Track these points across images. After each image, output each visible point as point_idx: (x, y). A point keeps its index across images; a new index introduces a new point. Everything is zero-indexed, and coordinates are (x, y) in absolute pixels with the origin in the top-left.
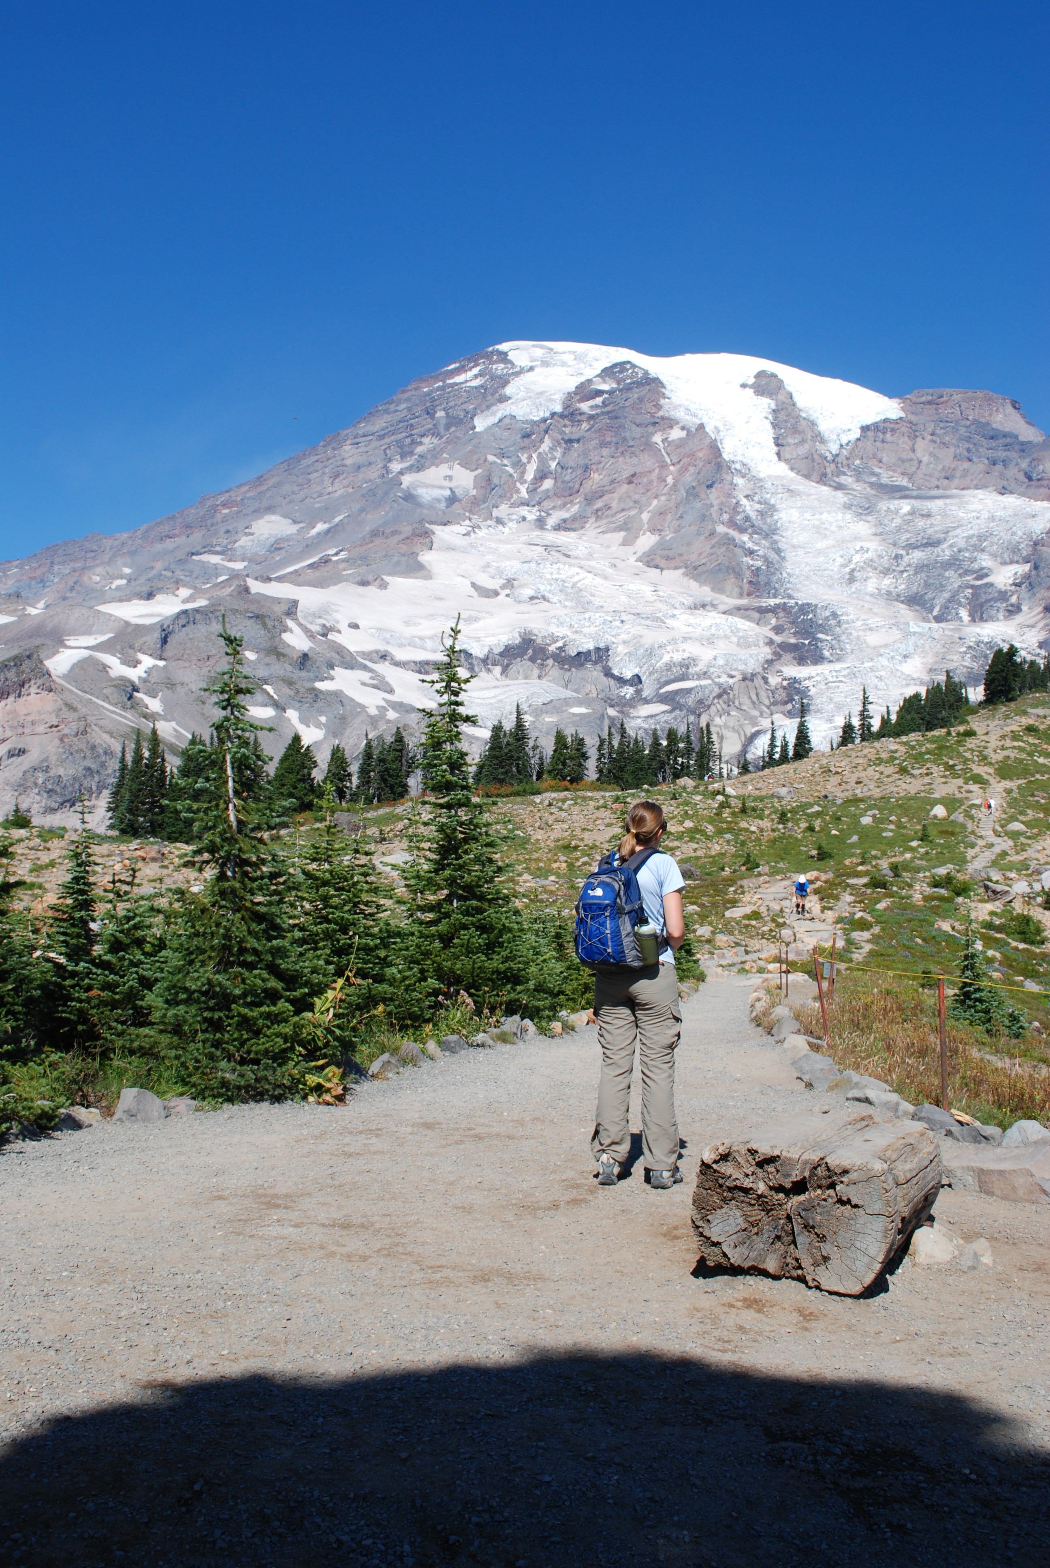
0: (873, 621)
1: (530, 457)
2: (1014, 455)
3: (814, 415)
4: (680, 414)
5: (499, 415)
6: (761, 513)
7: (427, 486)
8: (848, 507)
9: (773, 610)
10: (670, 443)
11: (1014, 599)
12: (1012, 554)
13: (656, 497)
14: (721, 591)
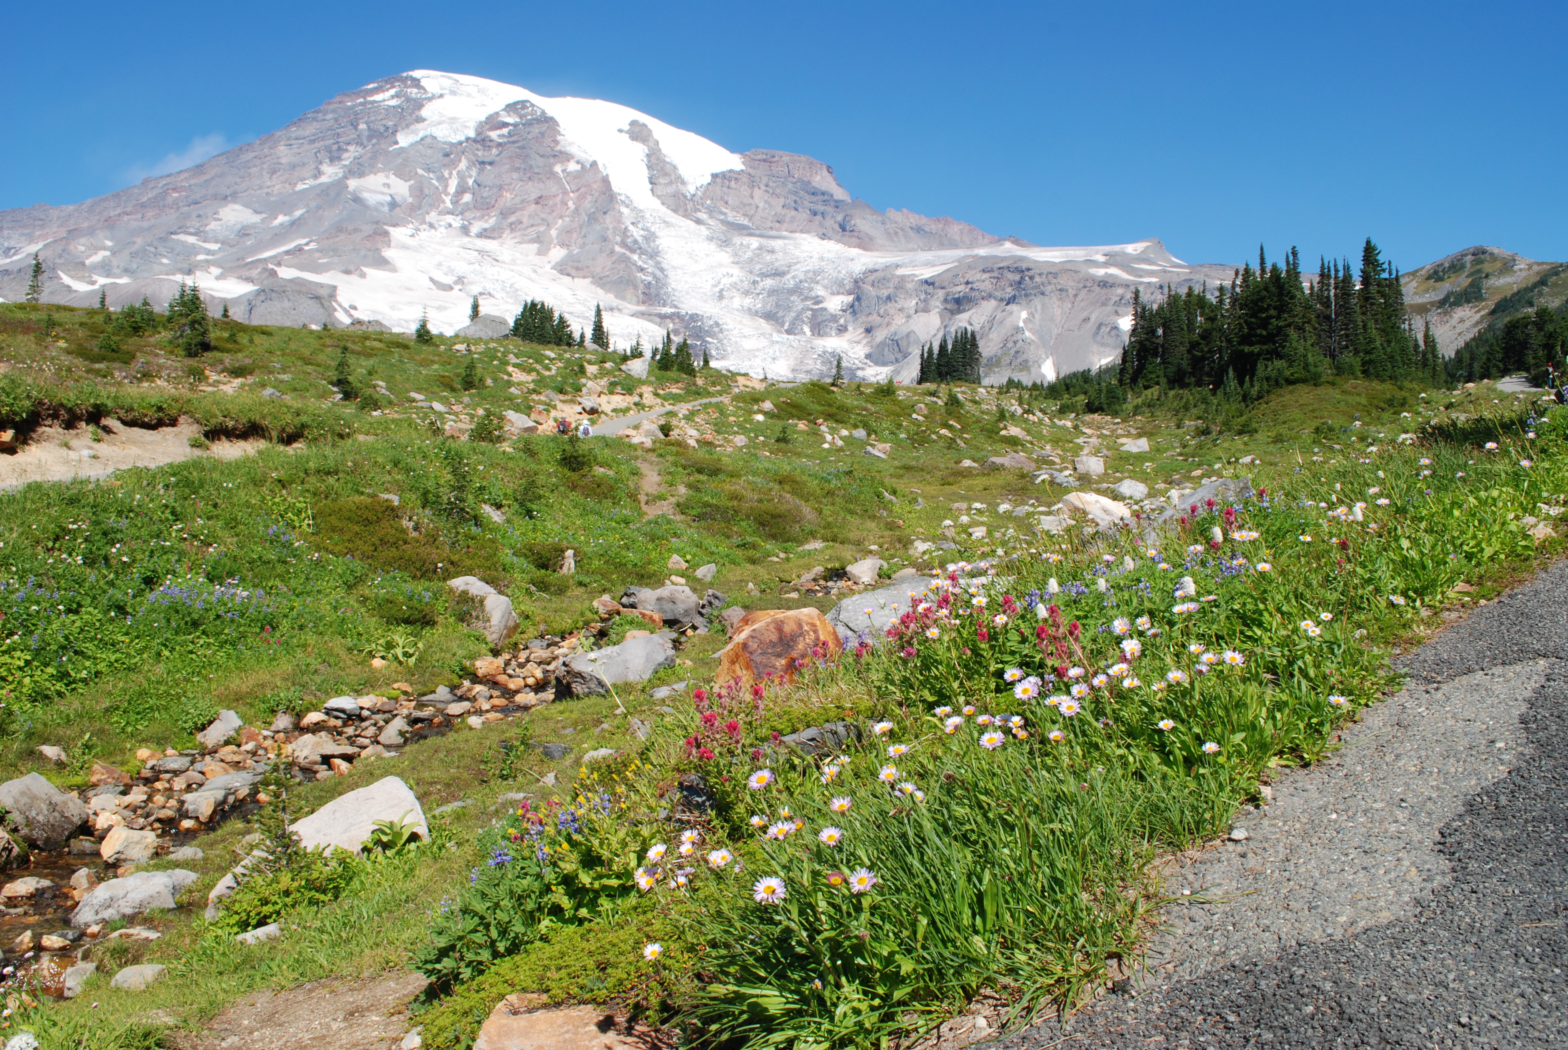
0: (747, 331)
1: (451, 174)
2: (830, 209)
3: (675, 162)
4: (573, 150)
5: (421, 134)
6: (646, 238)
7: (370, 191)
8: (710, 239)
9: (671, 317)
10: (569, 174)
11: (842, 321)
12: (838, 287)
13: (561, 217)
14: (623, 298)
